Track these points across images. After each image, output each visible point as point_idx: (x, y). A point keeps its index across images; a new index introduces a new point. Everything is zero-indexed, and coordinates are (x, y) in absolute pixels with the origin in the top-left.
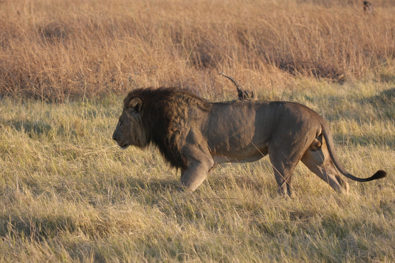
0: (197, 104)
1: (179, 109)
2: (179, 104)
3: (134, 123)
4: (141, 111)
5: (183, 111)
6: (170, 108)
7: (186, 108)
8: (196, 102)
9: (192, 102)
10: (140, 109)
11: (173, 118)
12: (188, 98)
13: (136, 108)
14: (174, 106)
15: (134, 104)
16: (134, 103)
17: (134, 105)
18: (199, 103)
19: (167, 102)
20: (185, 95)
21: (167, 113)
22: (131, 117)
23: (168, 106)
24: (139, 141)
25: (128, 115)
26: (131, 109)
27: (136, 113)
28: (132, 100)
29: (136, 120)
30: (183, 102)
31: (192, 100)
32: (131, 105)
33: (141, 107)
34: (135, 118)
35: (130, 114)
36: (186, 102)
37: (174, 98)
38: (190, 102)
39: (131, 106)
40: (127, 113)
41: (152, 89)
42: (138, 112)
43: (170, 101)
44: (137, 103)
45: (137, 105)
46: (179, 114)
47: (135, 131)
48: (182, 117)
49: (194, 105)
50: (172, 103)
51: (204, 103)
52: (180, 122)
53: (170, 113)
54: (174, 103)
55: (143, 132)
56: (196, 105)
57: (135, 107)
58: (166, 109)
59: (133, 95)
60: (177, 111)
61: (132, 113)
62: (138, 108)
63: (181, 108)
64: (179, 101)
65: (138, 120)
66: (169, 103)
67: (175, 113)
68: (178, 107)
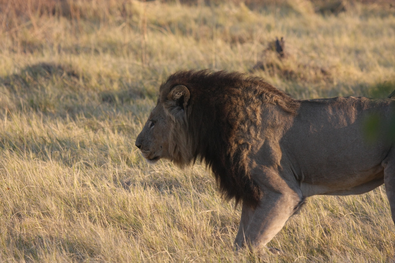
0: (277, 102)
1: (248, 108)
2: (248, 101)
3: (176, 126)
4: (187, 106)
5: (254, 112)
6: (234, 106)
7: (259, 109)
8: (274, 98)
9: (268, 98)
10: (185, 104)
11: (238, 123)
12: (263, 93)
13: (180, 102)
14: (240, 104)
15: (176, 95)
16: (176, 93)
17: (178, 96)
18: (280, 101)
19: (230, 98)
20: (258, 87)
21: (229, 114)
22: (171, 115)
23: (232, 103)
24: (180, 154)
25: (167, 112)
26: (171, 103)
27: (179, 110)
28: (175, 89)
29: (179, 121)
30: (254, 98)
31: (268, 96)
32: (173, 96)
33: (187, 100)
34: (177, 118)
35: (170, 111)
36: (259, 98)
37: (240, 91)
38: (266, 98)
39: (172, 98)
40: (164, 109)
41: (206, 73)
42: (183, 108)
43: (234, 95)
44: (181, 93)
45: (182, 98)
46: (247, 117)
47: (176, 138)
48: (251, 122)
49: (271, 103)
50: (237, 100)
51: (287, 100)
52: (249, 130)
53: (234, 114)
54: (241, 99)
55: (189, 141)
56: (275, 104)
57: (178, 99)
58: (228, 108)
59: (177, 81)
60: (245, 111)
61: (172, 109)
62: (183, 102)
63: (251, 108)
64: (248, 97)
65: (182, 120)
66: (233, 99)
67: (242, 115)
68: (247, 106)
